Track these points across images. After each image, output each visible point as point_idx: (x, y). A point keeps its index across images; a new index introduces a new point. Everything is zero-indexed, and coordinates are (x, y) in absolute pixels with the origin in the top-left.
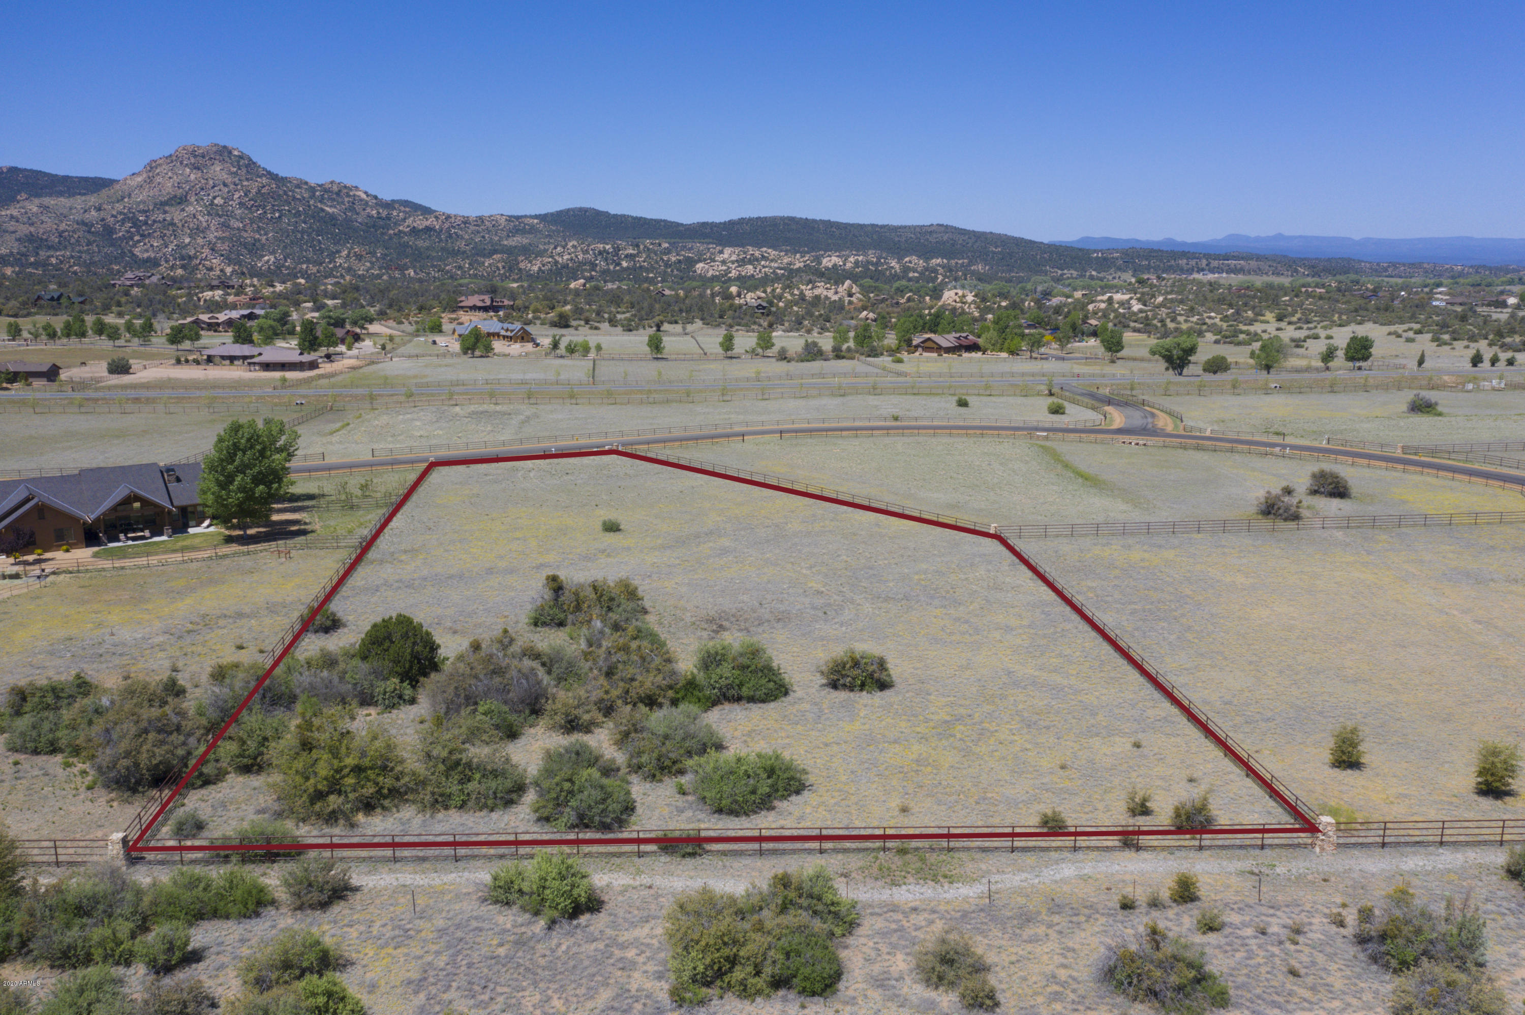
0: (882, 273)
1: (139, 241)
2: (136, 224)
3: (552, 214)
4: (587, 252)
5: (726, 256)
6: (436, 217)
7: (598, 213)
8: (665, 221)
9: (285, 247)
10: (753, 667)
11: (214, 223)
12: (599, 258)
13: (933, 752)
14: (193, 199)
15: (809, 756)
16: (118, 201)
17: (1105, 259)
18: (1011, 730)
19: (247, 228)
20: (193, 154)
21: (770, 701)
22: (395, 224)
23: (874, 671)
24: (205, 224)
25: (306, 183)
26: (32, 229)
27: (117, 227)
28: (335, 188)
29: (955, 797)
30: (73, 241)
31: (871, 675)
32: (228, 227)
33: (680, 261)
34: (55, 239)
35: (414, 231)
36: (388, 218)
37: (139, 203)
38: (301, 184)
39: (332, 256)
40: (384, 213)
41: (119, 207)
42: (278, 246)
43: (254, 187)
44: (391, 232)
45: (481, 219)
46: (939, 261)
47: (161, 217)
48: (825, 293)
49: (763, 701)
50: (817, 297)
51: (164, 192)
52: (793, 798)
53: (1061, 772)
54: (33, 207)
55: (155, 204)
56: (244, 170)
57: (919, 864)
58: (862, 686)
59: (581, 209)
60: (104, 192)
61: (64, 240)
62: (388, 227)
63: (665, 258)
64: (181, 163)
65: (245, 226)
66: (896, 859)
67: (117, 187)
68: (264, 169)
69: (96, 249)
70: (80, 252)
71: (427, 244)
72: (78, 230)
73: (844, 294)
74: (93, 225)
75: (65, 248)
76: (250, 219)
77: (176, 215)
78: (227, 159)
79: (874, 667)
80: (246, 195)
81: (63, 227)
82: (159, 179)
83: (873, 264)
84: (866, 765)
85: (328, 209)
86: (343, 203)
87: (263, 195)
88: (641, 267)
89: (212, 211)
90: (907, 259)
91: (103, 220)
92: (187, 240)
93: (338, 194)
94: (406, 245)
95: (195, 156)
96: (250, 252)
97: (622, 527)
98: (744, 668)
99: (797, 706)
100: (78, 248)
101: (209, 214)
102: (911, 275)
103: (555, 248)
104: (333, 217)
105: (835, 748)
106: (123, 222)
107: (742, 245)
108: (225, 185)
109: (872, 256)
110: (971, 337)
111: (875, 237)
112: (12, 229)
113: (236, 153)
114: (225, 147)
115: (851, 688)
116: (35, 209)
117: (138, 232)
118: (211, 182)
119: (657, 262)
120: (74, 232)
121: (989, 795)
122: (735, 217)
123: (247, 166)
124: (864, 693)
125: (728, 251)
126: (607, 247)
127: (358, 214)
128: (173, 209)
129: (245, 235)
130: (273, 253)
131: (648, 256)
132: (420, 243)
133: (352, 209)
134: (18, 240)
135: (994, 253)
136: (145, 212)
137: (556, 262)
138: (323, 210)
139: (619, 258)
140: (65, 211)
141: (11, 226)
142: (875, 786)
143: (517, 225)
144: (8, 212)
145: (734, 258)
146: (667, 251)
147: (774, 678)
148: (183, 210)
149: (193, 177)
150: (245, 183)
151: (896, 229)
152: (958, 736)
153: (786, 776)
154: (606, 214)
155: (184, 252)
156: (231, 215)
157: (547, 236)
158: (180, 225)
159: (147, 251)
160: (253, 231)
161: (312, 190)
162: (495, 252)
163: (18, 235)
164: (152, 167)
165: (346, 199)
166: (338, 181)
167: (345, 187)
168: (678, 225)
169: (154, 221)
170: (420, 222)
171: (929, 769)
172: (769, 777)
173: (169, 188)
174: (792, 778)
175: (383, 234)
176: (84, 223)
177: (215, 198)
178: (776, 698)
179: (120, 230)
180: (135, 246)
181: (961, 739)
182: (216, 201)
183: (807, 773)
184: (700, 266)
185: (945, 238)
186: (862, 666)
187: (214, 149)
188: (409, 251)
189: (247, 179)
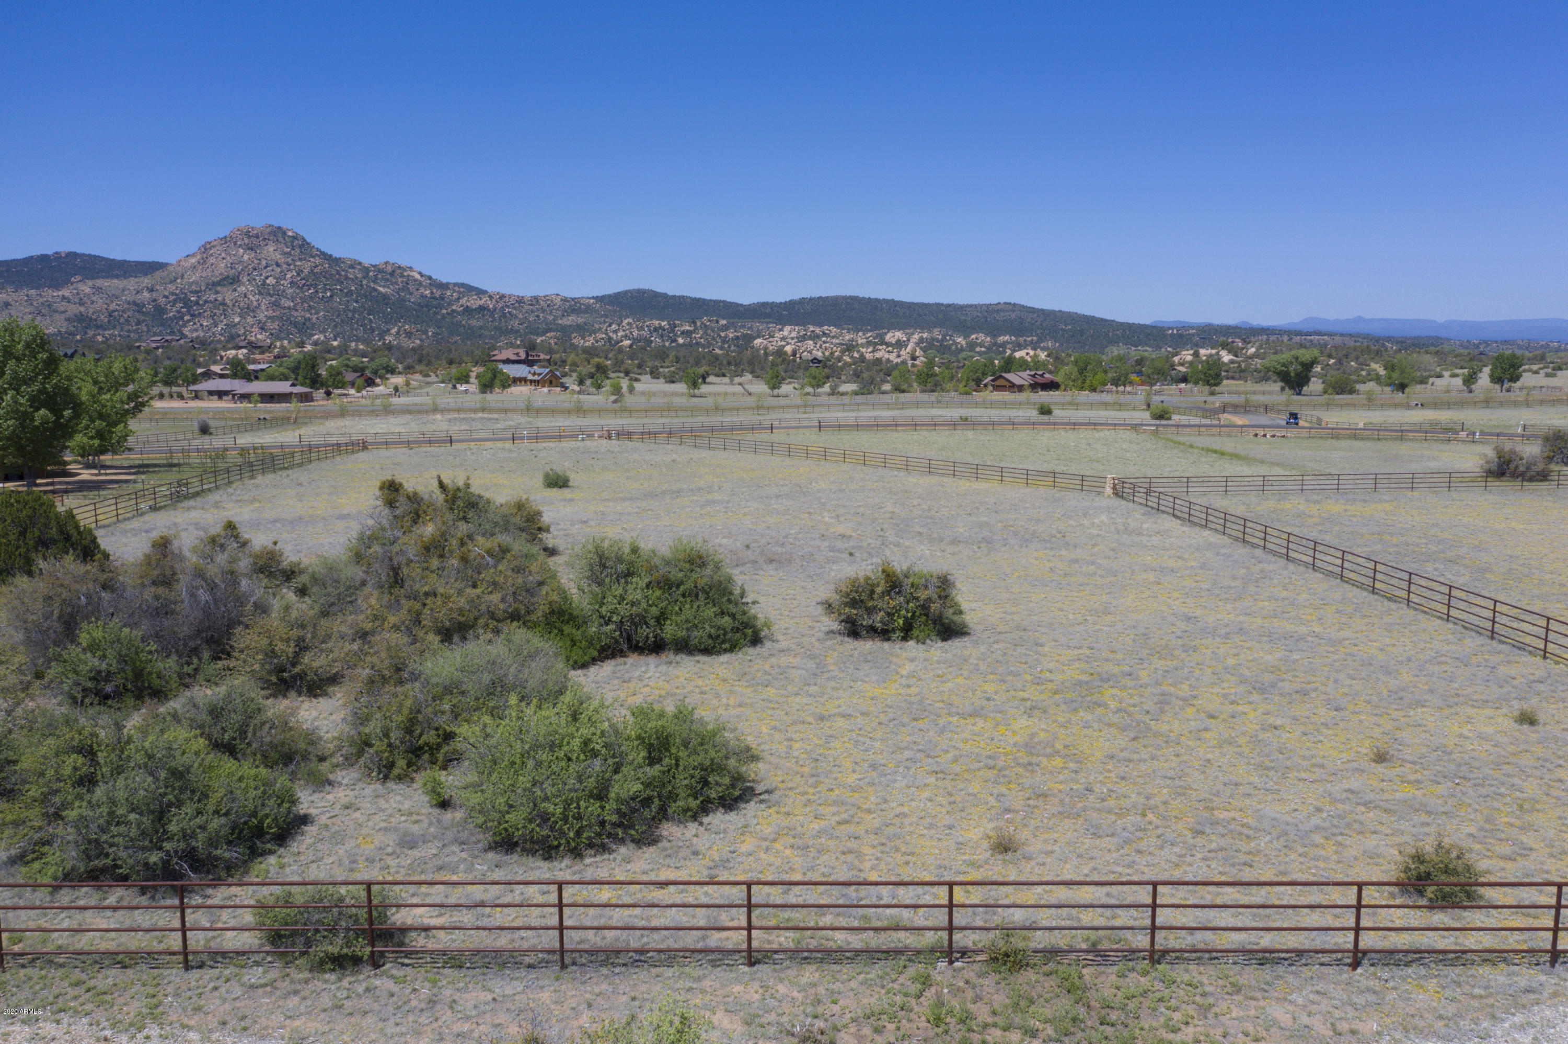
0: (949, 347)
1: (189, 321)
2: (187, 304)
3: (610, 296)
4: (642, 328)
5: (785, 333)
6: (490, 297)
7: (656, 295)
8: (724, 302)
9: (336, 326)
10: (689, 585)
11: (265, 302)
12: (655, 334)
13: (1062, 732)
14: (245, 279)
15: (777, 736)
16: (171, 282)
17: (1181, 336)
18: (1225, 696)
19: (298, 307)
20: (248, 234)
21: (719, 653)
22: (449, 304)
23: (929, 600)
24: (255, 303)
25: (360, 263)
26: (82, 309)
27: (168, 307)
28: (389, 269)
29: (1132, 819)
30: (122, 320)
31: (925, 607)
32: (279, 306)
33: (737, 338)
34: (104, 319)
35: (467, 310)
36: (442, 298)
37: (191, 284)
38: (355, 264)
39: (382, 335)
40: (438, 293)
41: (171, 287)
42: (329, 325)
43: (306, 267)
44: (444, 311)
45: (536, 299)
46: (1007, 338)
47: (212, 298)
48: (887, 356)
49: (707, 651)
50: (879, 361)
51: (216, 273)
52: (717, 819)
53: (1380, 769)
54: (86, 288)
55: (208, 285)
56: (298, 250)
57: (1064, 1004)
58: (907, 633)
59: (639, 291)
60: (158, 274)
61: (113, 319)
62: (440, 307)
63: (723, 334)
64: (235, 244)
65: (295, 305)
66: (989, 983)
67: (171, 269)
68: (318, 249)
69: (145, 329)
70: (128, 331)
71: (480, 323)
72: (129, 310)
73: (908, 357)
74: (144, 306)
75: (114, 327)
76: (301, 298)
77: (228, 295)
78: (281, 239)
79: (931, 592)
80: (298, 274)
81: (113, 306)
82: (212, 260)
83: (938, 341)
84: (907, 754)
85: (381, 289)
86: (396, 283)
87: (314, 274)
88: (697, 343)
89: (263, 291)
90: (973, 336)
91: (155, 300)
92: (237, 320)
93: (392, 274)
94: (459, 325)
95: (249, 237)
96: (300, 331)
97: (570, 484)
98: (667, 585)
99: (773, 660)
100: (126, 328)
101: (260, 293)
102: (978, 349)
103: (610, 325)
104: (385, 297)
105: (841, 723)
106: (175, 302)
107: (804, 324)
108: (278, 265)
109: (937, 333)
110: (1047, 375)
111: (940, 316)
112: (62, 309)
113: (290, 234)
114: (279, 228)
115: (884, 634)
116: (88, 290)
117: (189, 312)
118: (264, 262)
119: (714, 339)
120: (124, 311)
121: (1222, 815)
122: (796, 297)
123: (300, 247)
124: (912, 643)
125: (787, 329)
126: (663, 324)
127: (411, 294)
128: (225, 289)
129: (296, 314)
130: (323, 332)
131: (705, 333)
132: (473, 322)
133: (405, 288)
134: (68, 319)
135: (1063, 330)
136: (196, 292)
137: (610, 339)
138: (376, 290)
139: (676, 335)
140: (117, 293)
141: (62, 306)
142: (926, 794)
143: (574, 306)
144: (60, 293)
145: (794, 334)
146: (725, 328)
147: (732, 609)
148: (235, 290)
149: (246, 257)
150: (298, 263)
151: (961, 308)
152: (1113, 705)
153: (695, 760)
154: (665, 295)
155: (233, 331)
156: (280, 294)
157: (602, 316)
158: (230, 304)
159: (196, 330)
160: (304, 310)
161: (366, 270)
162: (550, 330)
163: (67, 315)
164: (206, 249)
165: (400, 280)
166: (392, 261)
167: (399, 267)
168: (737, 305)
169: (206, 302)
170: (474, 302)
171: (1058, 762)
172: (652, 761)
173: (222, 268)
174: (716, 767)
175: (435, 313)
176: (135, 304)
177: (267, 278)
178: (733, 648)
179: (171, 311)
180: (184, 326)
181: (1119, 710)
182: (268, 281)
183: (755, 758)
184: (758, 341)
185: (1013, 316)
186: (907, 589)
187: (269, 230)
188: (461, 330)
189: (300, 259)
